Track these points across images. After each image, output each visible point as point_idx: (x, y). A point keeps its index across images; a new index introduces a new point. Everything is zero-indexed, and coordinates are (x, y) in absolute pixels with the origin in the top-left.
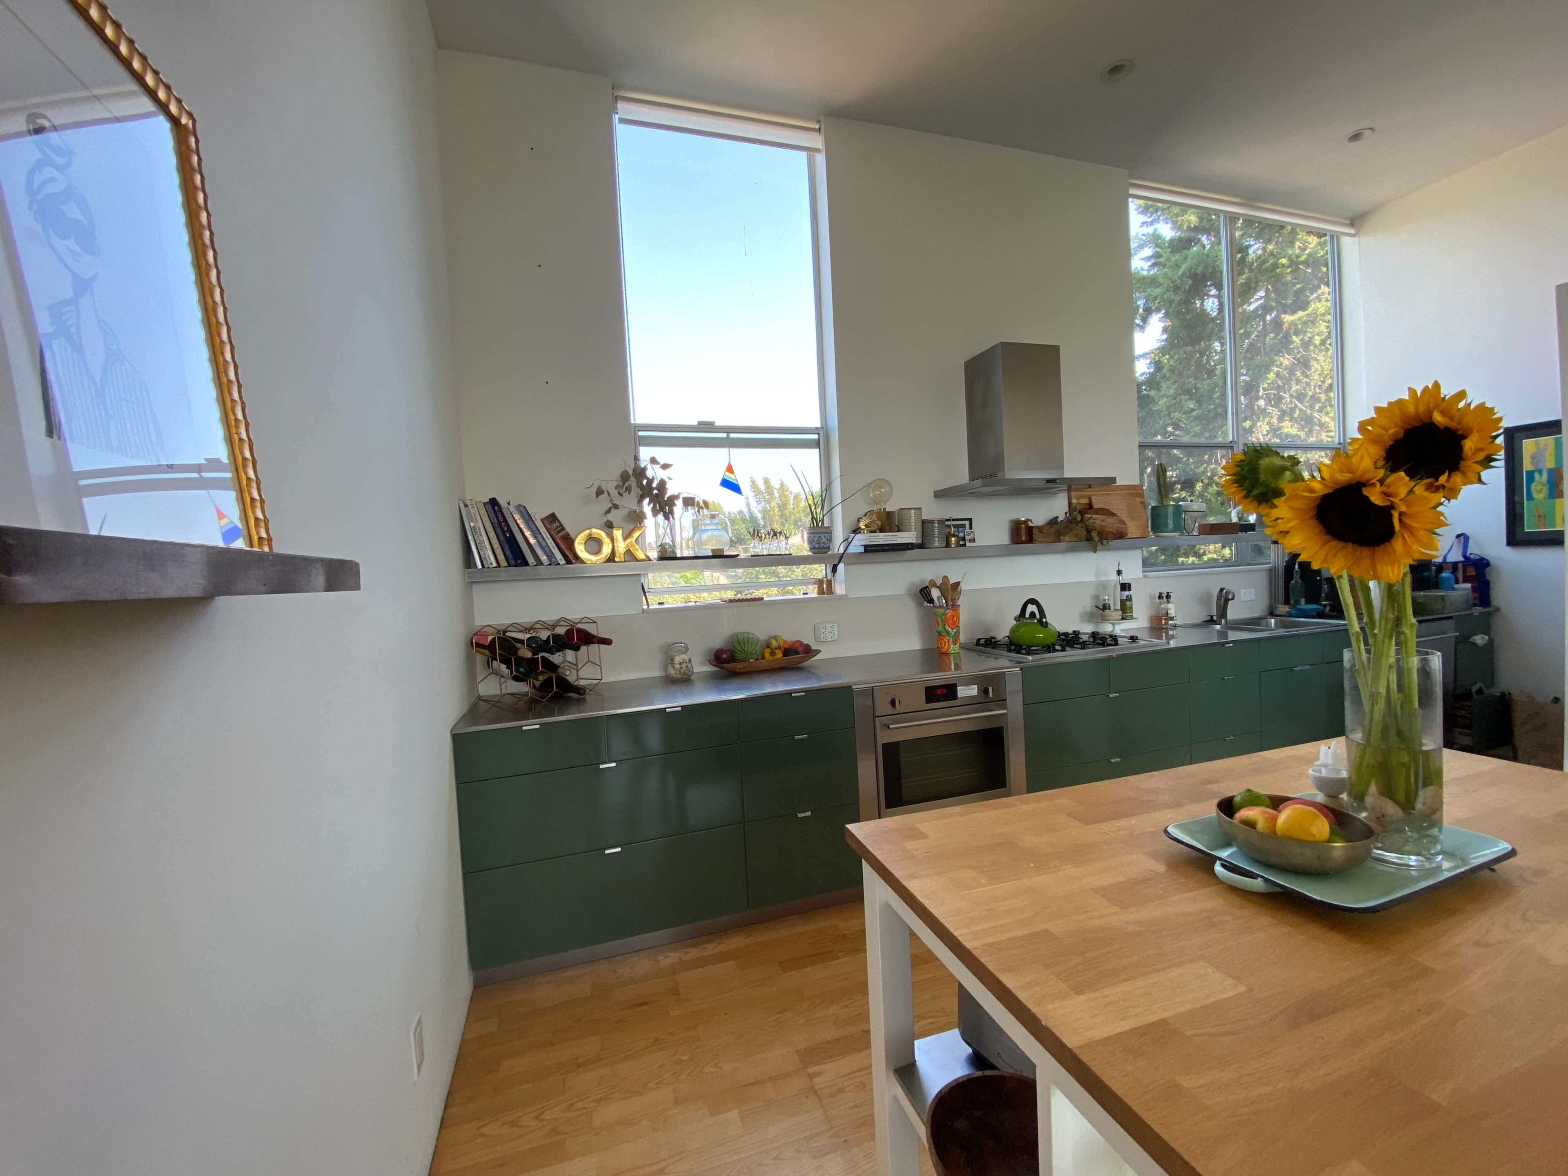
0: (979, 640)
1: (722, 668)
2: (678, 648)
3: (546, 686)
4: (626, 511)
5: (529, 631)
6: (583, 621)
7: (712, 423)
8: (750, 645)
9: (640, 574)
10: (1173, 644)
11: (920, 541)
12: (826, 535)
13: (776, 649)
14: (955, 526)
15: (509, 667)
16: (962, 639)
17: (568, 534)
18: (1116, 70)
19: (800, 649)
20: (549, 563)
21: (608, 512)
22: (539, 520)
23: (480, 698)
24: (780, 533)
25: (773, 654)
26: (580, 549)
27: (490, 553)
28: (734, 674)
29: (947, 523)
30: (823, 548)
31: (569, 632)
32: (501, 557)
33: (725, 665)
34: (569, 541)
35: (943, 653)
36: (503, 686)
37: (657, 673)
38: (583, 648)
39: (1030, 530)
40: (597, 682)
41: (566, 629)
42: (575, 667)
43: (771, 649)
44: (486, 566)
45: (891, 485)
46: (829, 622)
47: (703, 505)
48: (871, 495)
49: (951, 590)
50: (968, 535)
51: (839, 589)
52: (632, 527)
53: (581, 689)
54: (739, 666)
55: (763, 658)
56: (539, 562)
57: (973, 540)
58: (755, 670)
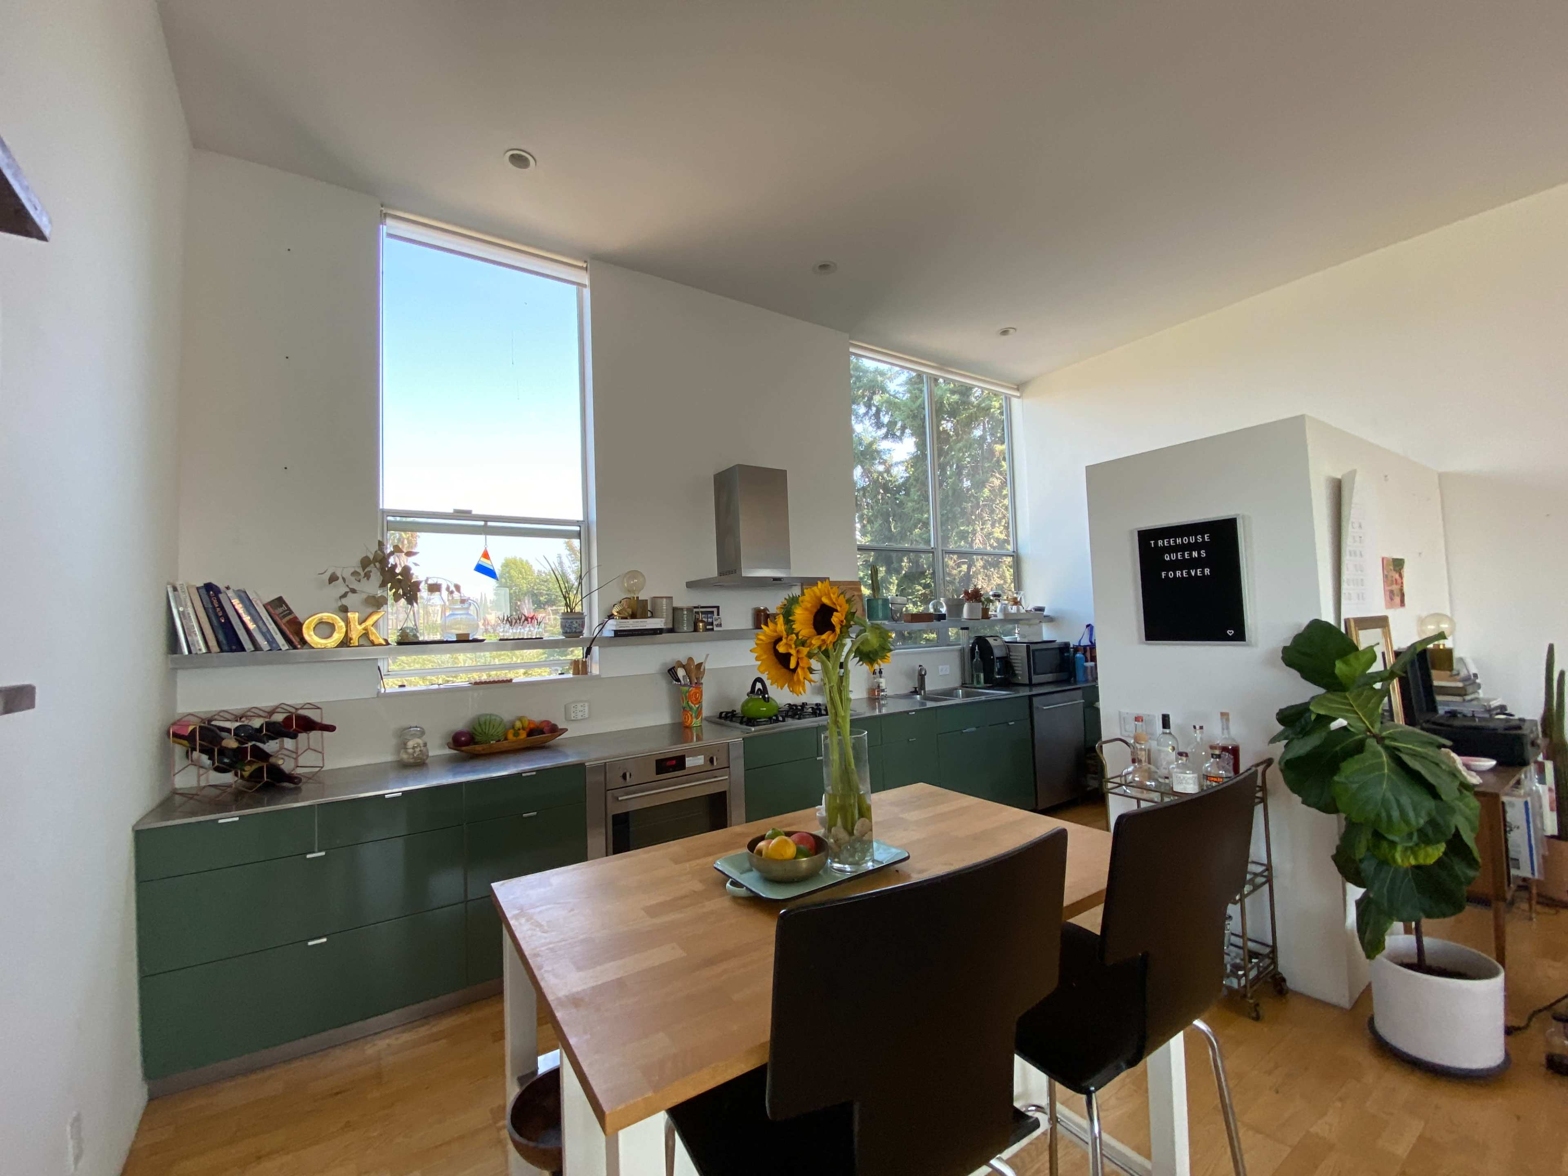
0: (721, 713)
1: (462, 751)
2: (413, 732)
3: (256, 775)
4: (364, 596)
5: (240, 719)
6: (305, 707)
7: (469, 512)
8: (492, 726)
9: (377, 659)
10: (884, 711)
11: (670, 626)
12: (578, 621)
13: (519, 729)
14: (703, 613)
15: (211, 758)
16: (705, 713)
17: (296, 618)
18: (824, 267)
19: (546, 729)
20: (269, 648)
21: (345, 595)
22: (261, 606)
23: (175, 792)
24: (532, 618)
25: (516, 734)
26: (309, 634)
27: (199, 638)
28: (475, 757)
29: (695, 610)
30: (575, 632)
31: (288, 719)
32: (213, 643)
33: (464, 748)
34: (297, 626)
35: (687, 727)
36: (202, 778)
37: (389, 757)
38: (302, 736)
39: (768, 616)
40: (318, 769)
41: (285, 715)
42: (294, 756)
43: (515, 730)
44: (194, 652)
45: (643, 576)
46: (582, 701)
47: (454, 589)
48: (626, 585)
49: (695, 671)
50: (716, 620)
51: (595, 669)
52: (370, 610)
53: (296, 778)
54: (478, 748)
55: (506, 739)
56: (257, 647)
57: (720, 625)
58: (498, 751)
